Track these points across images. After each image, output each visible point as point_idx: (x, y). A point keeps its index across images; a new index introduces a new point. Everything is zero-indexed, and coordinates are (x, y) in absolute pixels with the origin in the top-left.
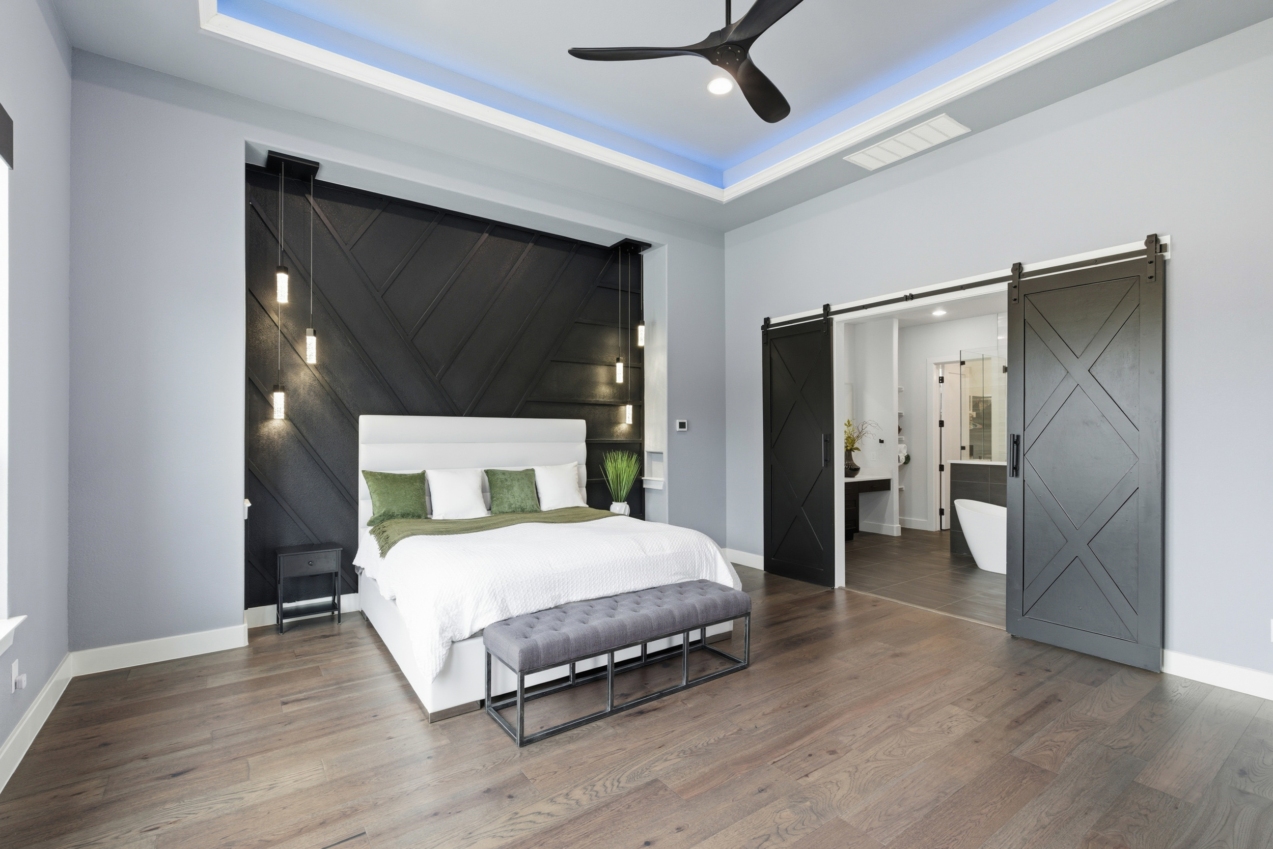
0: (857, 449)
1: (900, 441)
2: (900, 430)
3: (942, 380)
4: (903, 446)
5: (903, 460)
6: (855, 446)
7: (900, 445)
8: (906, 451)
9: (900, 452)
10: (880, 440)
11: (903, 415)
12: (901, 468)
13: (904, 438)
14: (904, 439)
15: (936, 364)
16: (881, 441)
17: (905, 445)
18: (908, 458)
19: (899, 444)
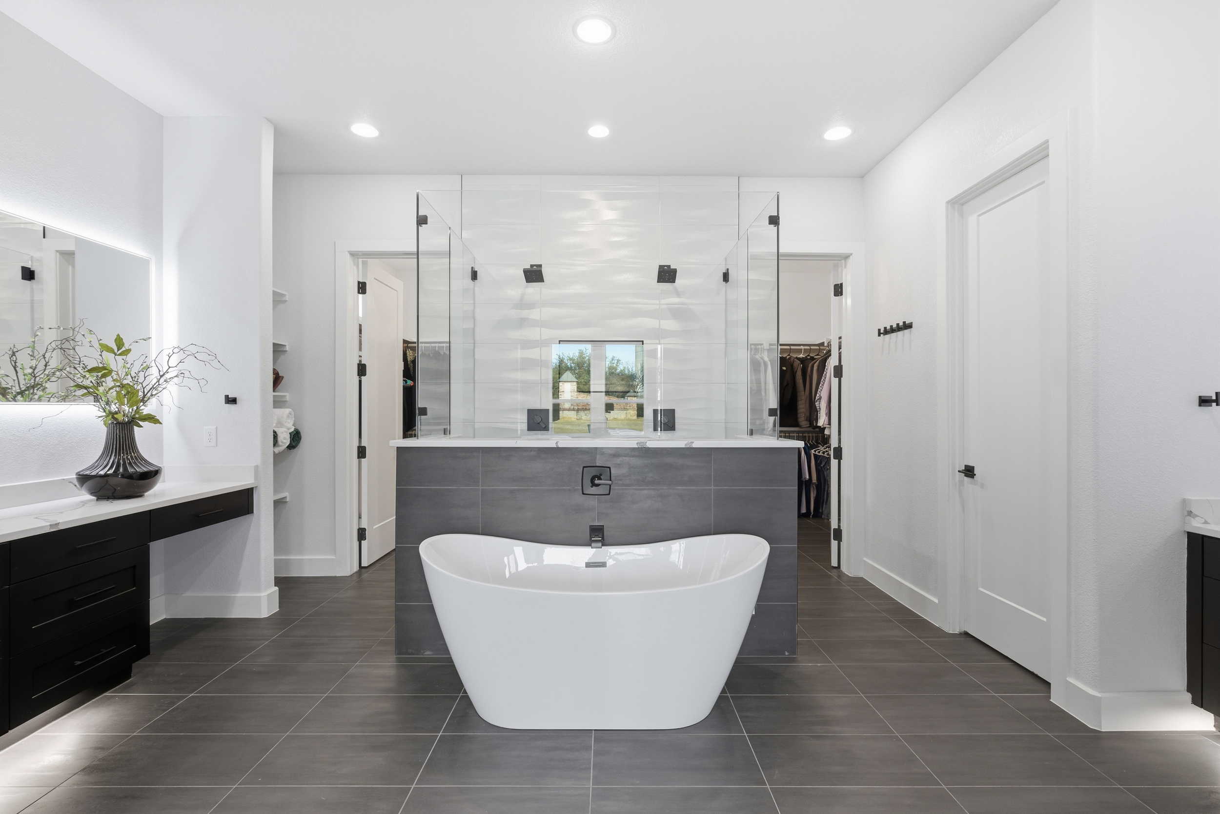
0: (151, 418)
1: (278, 403)
2: (277, 379)
3: (362, 288)
4: (286, 411)
5: (285, 439)
6: (146, 410)
7: (279, 411)
8: (292, 423)
9: (280, 424)
10: (227, 397)
11: (287, 348)
12: (278, 458)
13: (288, 396)
14: (288, 399)
15: (353, 254)
16: (231, 401)
17: (290, 410)
18: (296, 437)
19: (274, 407)
